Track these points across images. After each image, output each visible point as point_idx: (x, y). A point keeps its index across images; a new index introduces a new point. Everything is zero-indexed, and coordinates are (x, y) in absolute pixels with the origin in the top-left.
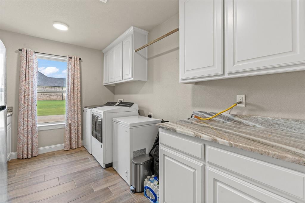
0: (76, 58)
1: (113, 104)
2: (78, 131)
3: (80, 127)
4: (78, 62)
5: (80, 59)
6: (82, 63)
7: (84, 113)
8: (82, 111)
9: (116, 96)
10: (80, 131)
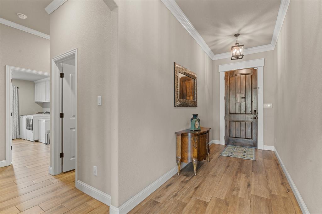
0: (15, 87)
1: (41, 113)
2: (16, 129)
3: (18, 127)
4: (16, 89)
5: (17, 87)
6: (19, 89)
7: (21, 119)
8: (19, 118)
9: (44, 109)
10: (18, 129)
